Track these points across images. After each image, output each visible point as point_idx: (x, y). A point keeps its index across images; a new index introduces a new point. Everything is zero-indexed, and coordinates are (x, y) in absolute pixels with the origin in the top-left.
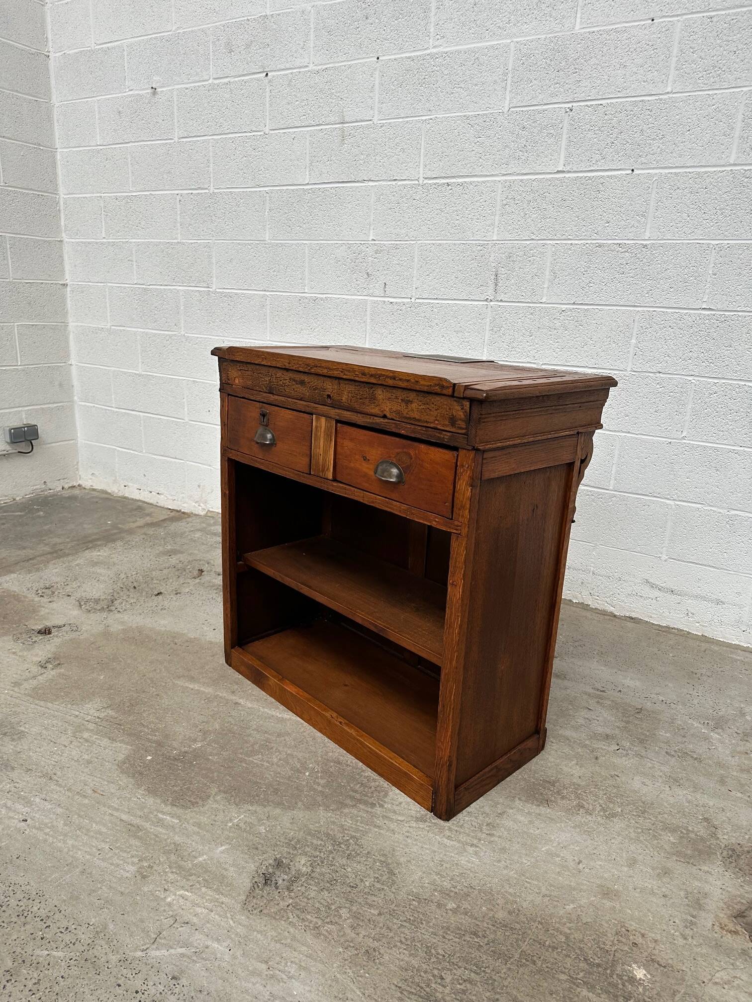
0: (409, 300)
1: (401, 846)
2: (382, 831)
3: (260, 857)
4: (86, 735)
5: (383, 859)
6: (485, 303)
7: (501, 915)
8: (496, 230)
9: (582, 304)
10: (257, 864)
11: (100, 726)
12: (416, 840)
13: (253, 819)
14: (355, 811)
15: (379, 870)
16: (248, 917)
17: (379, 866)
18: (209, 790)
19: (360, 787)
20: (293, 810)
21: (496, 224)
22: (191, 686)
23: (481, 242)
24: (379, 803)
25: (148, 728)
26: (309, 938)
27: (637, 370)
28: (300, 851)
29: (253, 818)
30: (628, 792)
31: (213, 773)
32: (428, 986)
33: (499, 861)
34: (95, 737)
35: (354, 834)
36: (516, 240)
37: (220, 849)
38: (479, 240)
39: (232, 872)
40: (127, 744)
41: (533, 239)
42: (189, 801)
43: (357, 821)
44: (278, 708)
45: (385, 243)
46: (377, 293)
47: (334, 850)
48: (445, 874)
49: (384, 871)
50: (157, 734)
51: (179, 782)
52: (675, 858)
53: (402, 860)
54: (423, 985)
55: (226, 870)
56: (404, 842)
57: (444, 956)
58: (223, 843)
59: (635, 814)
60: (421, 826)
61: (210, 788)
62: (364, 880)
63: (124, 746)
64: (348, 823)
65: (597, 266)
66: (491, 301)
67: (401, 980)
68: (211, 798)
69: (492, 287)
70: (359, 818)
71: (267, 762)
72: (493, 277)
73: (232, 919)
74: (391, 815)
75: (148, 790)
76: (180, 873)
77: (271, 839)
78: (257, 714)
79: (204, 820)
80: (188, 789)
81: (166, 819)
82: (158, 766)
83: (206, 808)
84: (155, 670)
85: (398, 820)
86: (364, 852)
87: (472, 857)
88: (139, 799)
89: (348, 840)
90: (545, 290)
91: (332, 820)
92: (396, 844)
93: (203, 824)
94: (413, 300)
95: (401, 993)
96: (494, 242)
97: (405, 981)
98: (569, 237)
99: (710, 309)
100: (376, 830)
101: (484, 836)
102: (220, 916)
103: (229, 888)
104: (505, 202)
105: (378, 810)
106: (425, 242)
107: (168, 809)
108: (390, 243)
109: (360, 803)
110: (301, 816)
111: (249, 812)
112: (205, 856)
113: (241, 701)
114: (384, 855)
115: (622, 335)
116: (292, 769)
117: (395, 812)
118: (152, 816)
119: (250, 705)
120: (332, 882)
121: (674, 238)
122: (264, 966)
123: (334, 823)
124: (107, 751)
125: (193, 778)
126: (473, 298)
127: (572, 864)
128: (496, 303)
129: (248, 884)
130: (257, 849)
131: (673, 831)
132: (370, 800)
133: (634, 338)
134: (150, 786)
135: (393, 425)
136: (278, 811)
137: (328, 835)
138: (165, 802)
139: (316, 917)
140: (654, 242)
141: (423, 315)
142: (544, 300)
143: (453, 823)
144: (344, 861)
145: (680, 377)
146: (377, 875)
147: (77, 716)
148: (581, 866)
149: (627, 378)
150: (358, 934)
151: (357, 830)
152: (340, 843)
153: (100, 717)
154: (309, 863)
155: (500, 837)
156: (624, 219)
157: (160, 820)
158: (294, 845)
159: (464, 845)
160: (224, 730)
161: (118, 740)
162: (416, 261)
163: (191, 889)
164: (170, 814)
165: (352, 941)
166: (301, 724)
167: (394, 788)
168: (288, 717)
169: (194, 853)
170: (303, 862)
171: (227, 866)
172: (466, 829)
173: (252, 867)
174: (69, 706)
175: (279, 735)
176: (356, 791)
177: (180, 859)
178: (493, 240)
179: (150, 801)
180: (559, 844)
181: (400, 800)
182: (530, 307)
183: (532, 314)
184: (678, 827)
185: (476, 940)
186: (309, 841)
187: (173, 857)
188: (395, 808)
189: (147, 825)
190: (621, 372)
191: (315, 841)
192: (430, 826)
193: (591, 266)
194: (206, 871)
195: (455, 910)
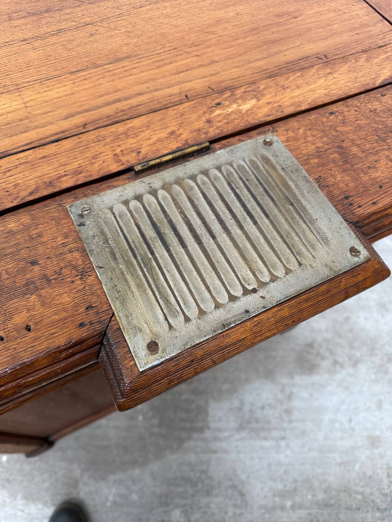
2: (219, 455)
5: (230, 483)
7: (320, 496)
14: (192, 443)
15: (232, 495)
17: (231, 492)
20: (148, 464)
24: (205, 425)
29: (122, 488)
47: (195, 491)
48: (275, 477)
49: (236, 495)
53: (244, 477)
74: (217, 434)
77: (146, 503)
85: (226, 438)
86: (215, 483)
87: (286, 451)
89: (200, 476)
91: (180, 460)
92: (234, 464)
100: (215, 455)
101: (286, 425)
105: (207, 433)
109: (193, 432)
110: (156, 468)
111: (116, 483)
114: (230, 479)
123: (182, 463)
127: (346, 425)
132: (199, 425)
134: (24, 492)
136: (137, 472)
137: (184, 478)
144: (206, 500)
180: (334, 409)
195: (293, 507)
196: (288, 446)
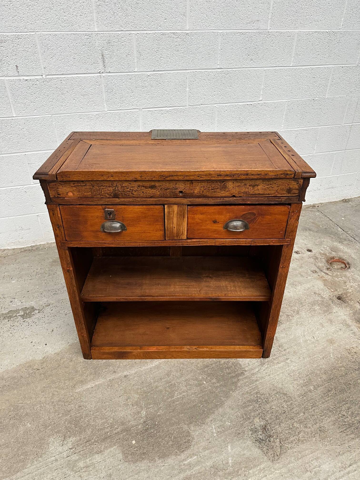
0: (41, 77)
1: (273, 381)
2: (260, 381)
3: (246, 436)
4: (81, 464)
5: (275, 392)
6: (99, 75)
7: (324, 377)
8: (95, 24)
9: (158, 71)
10: (249, 439)
11: (80, 452)
12: (273, 374)
13: (219, 423)
14: (241, 382)
15: (280, 397)
16: (279, 463)
17: (279, 396)
18: (184, 430)
19: (229, 370)
20: (224, 403)
21: (95, 19)
22: (89, 386)
23: (87, 33)
24: (243, 370)
25: (107, 428)
26: (303, 446)
27: (191, 105)
28: (252, 418)
29: (217, 422)
30: (290, 299)
31: (172, 420)
32: (345, 422)
33: (299, 358)
34: (88, 460)
35: (255, 391)
36: (111, 31)
37: (229, 449)
38: (85, 31)
39: (247, 453)
40: (111, 446)
41: (122, 30)
42: (185, 443)
43: (248, 386)
44: (147, 363)
45: (7, 34)
46: (11, 73)
47: (259, 404)
48: (296, 378)
49: (283, 396)
50: (115, 427)
51: (166, 439)
52: (326, 314)
53: (280, 386)
54: (344, 424)
55: (244, 454)
56: (271, 379)
57: (335, 408)
58: (226, 445)
59: (301, 306)
60: (266, 366)
61: (182, 427)
62: (283, 406)
63: (112, 449)
64: (247, 389)
65: (163, 47)
66: (103, 73)
67: (339, 429)
68: (191, 432)
69: (101, 64)
70: (247, 383)
71: (184, 392)
72: (101, 57)
73: (276, 470)
74: (252, 372)
75: (160, 458)
76: (233, 476)
77: (237, 423)
78: (143, 373)
79: (203, 444)
80: (175, 438)
81: (190, 461)
82: (145, 442)
83: (196, 438)
84: (53, 394)
85: (258, 372)
86: (268, 395)
87: (293, 364)
88: (164, 465)
89: (257, 396)
90: (136, 64)
91: (241, 393)
92: (271, 382)
93: (206, 446)
94: (44, 76)
95: (344, 433)
96: (96, 33)
97: (339, 427)
98: (145, 29)
99: (221, 68)
100: (258, 382)
101: (284, 352)
102: (271, 474)
103: (257, 460)
104: (98, 4)
105: (247, 374)
106: (43, 33)
107: (183, 456)
108: (12, 34)
109: (239, 377)
110: (230, 403)
111: (212, 422)
112: (230, 458)
113: (125, 373)
114: (274, 390)
115: (182, 87)
116: (197, 386)
117: (252, 369)
118: (183, 467)
119: (133, 372)
120: (277, 418)
121: (201, 29)
122: (309, 473)
123: (243, 394)
124: (108, 461)
125: (168, 430)
126: (89, 71)
127: (313, 340)
128: (106, 74)
129: (259, 451)
130: (239, 434)
131: (315, 305)
132: (239, 372)
133: (188, 87)
134: (158, 455)
135: (241, 200)
136: (220, 410)
137: (249, 401)
138: (176, 454)
139: (293, 437)
140: (192, 31)
141: (55, 86)
142: (136, 70)
143: (271, 356)
144: (268, 406)
145: (211, 105)
146: (283, 400)
147: (56, 460)
148: (315, 338)
149: (187, 110)
150: (310, 428)
151: (254, 389)
152: (257, 400)
153: (70, 447)
154: (261, 419)
155: (288, 348)
156: (175, 17)
157: (189, 464)
158: (246, 417)
159: (285, 362)
160: (142, 395)
161: (102, 449)
162: (39, 47)
163: (247, 477)
164: (188, 457)
165: (313, 433)
166: (168, 361)
167: (238, 359)
168: (158, 363)
169: (224, 462)
170: (258, 421)
171: (242, 453)
172: (277, 355)
173: (249, 443)
174: (40, 459)
175: (168, 375)
176: (230, 373)
177: (224, 471)
178: (95, 31)
179: (171, 461)
180: (302, 336)
181: (247, 362)
182: (129, 75)
183: (130, 79)
184: (314, 302)
185: (332, 393)
186: (248, 410)
187: (221, 473)
188: (250, 367)
189: (188, 473)
190: (184, 107)
191: (249, 408)
192: (268, 364)
193: (160, 47)
194: (240, 463)
195: (315, 388)
196: (292, 362)
